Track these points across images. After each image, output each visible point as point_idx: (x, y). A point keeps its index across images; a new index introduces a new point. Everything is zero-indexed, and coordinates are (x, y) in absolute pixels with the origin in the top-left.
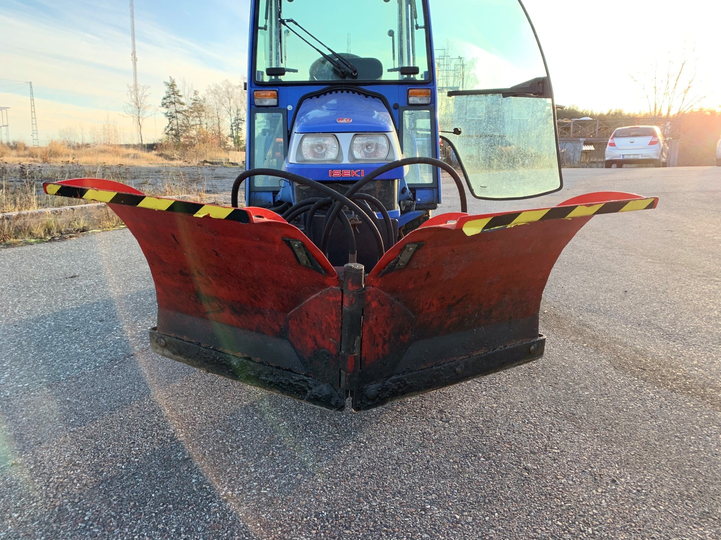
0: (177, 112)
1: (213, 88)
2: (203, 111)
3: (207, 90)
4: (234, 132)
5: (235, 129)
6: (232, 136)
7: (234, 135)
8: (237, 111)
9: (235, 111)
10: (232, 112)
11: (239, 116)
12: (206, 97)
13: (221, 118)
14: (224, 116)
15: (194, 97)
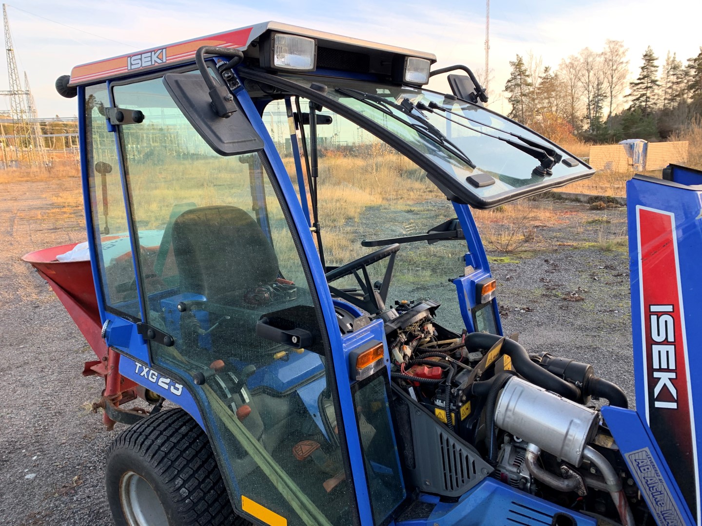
0: (523, 95)
1: (568, 61)
2: (554, 90)
3: (561, 65)
4: (592, 112)
5: (594, 108)
6: (588, 117)
7: (592, 115)
8: (598, 85)
9: (595, 86)
10: (591, 87)
11: (600, 90)
12: (558, 73)
13: (576, 96)
14: (580, 93)
15: (544, 75)
